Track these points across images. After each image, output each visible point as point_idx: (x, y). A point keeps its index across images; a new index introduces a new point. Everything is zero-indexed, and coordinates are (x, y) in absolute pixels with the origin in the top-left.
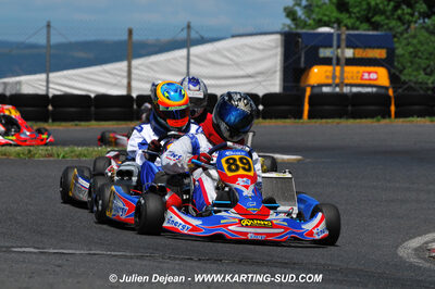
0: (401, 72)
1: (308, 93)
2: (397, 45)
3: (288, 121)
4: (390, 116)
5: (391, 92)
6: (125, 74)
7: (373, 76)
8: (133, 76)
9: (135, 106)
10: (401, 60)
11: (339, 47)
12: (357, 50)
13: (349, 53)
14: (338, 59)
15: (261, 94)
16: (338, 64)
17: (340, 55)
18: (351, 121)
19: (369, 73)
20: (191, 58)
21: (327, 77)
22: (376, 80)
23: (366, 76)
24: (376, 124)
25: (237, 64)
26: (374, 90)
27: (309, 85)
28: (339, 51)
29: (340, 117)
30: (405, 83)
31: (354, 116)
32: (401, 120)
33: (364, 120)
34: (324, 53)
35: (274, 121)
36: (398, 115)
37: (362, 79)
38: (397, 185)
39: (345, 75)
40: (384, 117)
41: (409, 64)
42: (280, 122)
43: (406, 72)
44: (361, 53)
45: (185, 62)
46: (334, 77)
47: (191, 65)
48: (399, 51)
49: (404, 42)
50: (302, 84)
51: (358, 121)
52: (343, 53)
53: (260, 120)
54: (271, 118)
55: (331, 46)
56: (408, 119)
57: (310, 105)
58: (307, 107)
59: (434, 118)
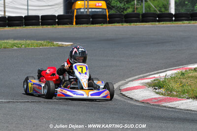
1: (75, 14)
4: (107, 23)
15: (57, 15)
18: (92, 25)
21: (82, 6)
22: (101, 6)
24: (101, 27)
26: (101, 10)
27: (75, 9)
29: (87, 24)
31: (93, 23)
32: (111, 25)
33: (97, 25)
35: (62, 26)
37: (96, 6)
38: (109, 58)
40: (104, 23)
42: (64, 26)
51: (94, 25)
53: (57, 26)
54: (61, 25)
56: (113, 24)
57: (76, 19)
58: (75, 20)
59: (123, 24)
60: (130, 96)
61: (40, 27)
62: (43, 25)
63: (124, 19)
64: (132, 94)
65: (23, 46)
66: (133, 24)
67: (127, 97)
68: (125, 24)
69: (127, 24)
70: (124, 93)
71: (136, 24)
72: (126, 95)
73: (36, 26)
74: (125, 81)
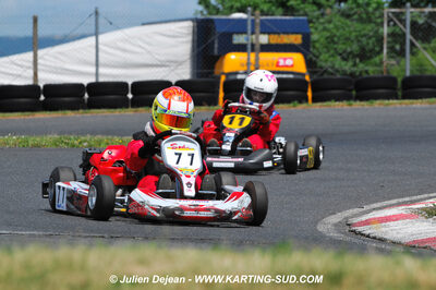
0: (317, 57)
1: (223, 78)
2: (312, 30)
3: (203, 108)
4: (307, 101)
5: (307, 78)
6: (31, 65)
7: (289, 62)
8: (39, 67)
9: (42, 98)
10: (317, 45)
11: (253, 33)
12: (272, 36)
13: (264, 39)
14: (253, 45)
15: (174, 81)
16: (253, 50)
17: (254, 41)
19: (285, 59)
20: (100, 46)
21: (242, 65)
22: (292, 66)
23: (282, 63)
24: (292, 109)
25: (149, 52)
26: (291, 76)
27: (223, 73)
28: (254, 37)
30: (321, 68)
32: (319, 104)
33: (280, 106)
34: (238, 39)
36: (315, 100)
37: (278, 65)
39: (261, 61)
40: (300, 102)
41: (325, 50)
43: (322, 57)
44: (275, 39)
45: (94, 51)
46: (248, 64)
47: (100, 54)
48: (315, 37)
49: (321, 27)
50: (217, 71)
52: (257, 38)
55: (246, 33)
56: (325, 104)
57: (224, 91)
58: (221, 95)
59: (352, 102)
60: (379, 235)
61: (129, 113)
62: (138, 106)
63: (354, 93)
64: (383, 229)
65: (85, 144)
66: (378, 102)
67: (368, 236)
68: (357, 104)
69: (363, 103)
70: (359, 229)
71: (387, 102)
72: (367, 232)
73: (118, 110)
74: (361, 210)
